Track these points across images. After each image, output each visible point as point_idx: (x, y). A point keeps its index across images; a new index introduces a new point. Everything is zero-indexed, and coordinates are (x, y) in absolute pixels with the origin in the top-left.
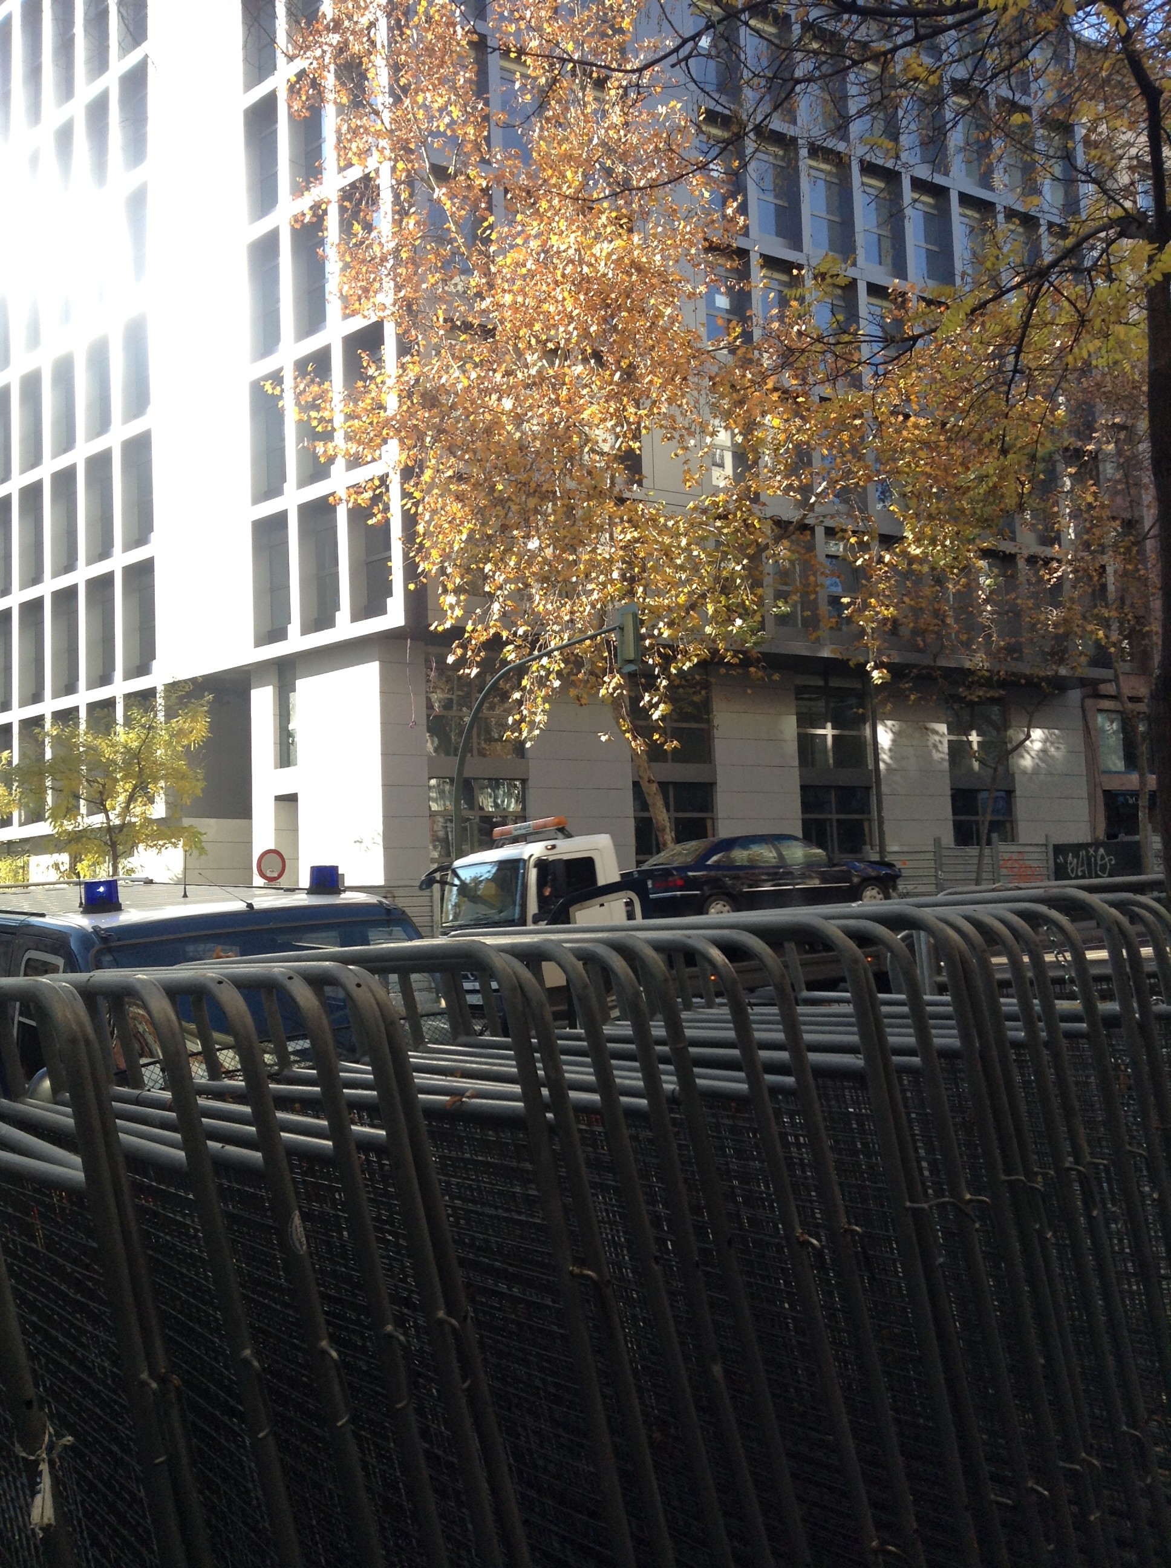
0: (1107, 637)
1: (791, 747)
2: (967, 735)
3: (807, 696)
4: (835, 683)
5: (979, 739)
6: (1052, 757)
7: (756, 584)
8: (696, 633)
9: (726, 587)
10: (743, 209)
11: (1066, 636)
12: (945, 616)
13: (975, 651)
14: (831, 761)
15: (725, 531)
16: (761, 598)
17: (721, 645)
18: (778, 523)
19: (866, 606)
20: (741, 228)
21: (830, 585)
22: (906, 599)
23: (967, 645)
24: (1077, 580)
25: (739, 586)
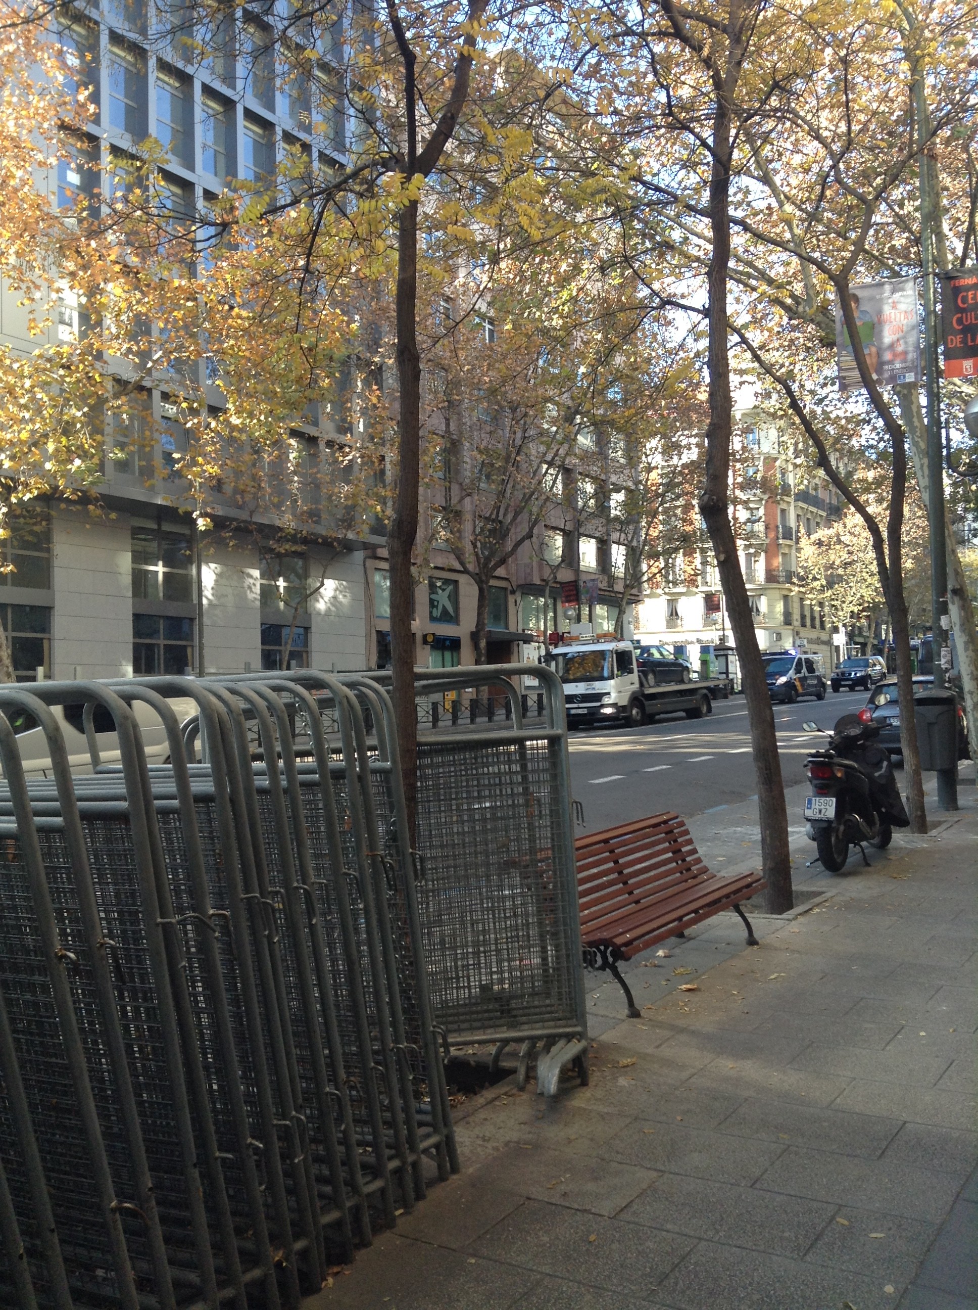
0: (383, 511)
1: (126, 580)
2: (276, 580)
3: (142, 537)
4: (167, 527)
5: (285, 584)
6: (341, 603)
7: (96, 430)
8: (37, 468)
9: (67, 429)
10: (95, 98)
11: (354, 506)
12: (261, 481)
13: (283, 512)
14: (161, 594)
15: (68, 379)
16: (101, 444)
17: (61, 483)
18: (118, 381)
19: (195, 463)
20: (91, 115)
21: (164, 441)
22: (228, 462)
23: (278, 506)
24: (363, 464)
25: (79, 431)
